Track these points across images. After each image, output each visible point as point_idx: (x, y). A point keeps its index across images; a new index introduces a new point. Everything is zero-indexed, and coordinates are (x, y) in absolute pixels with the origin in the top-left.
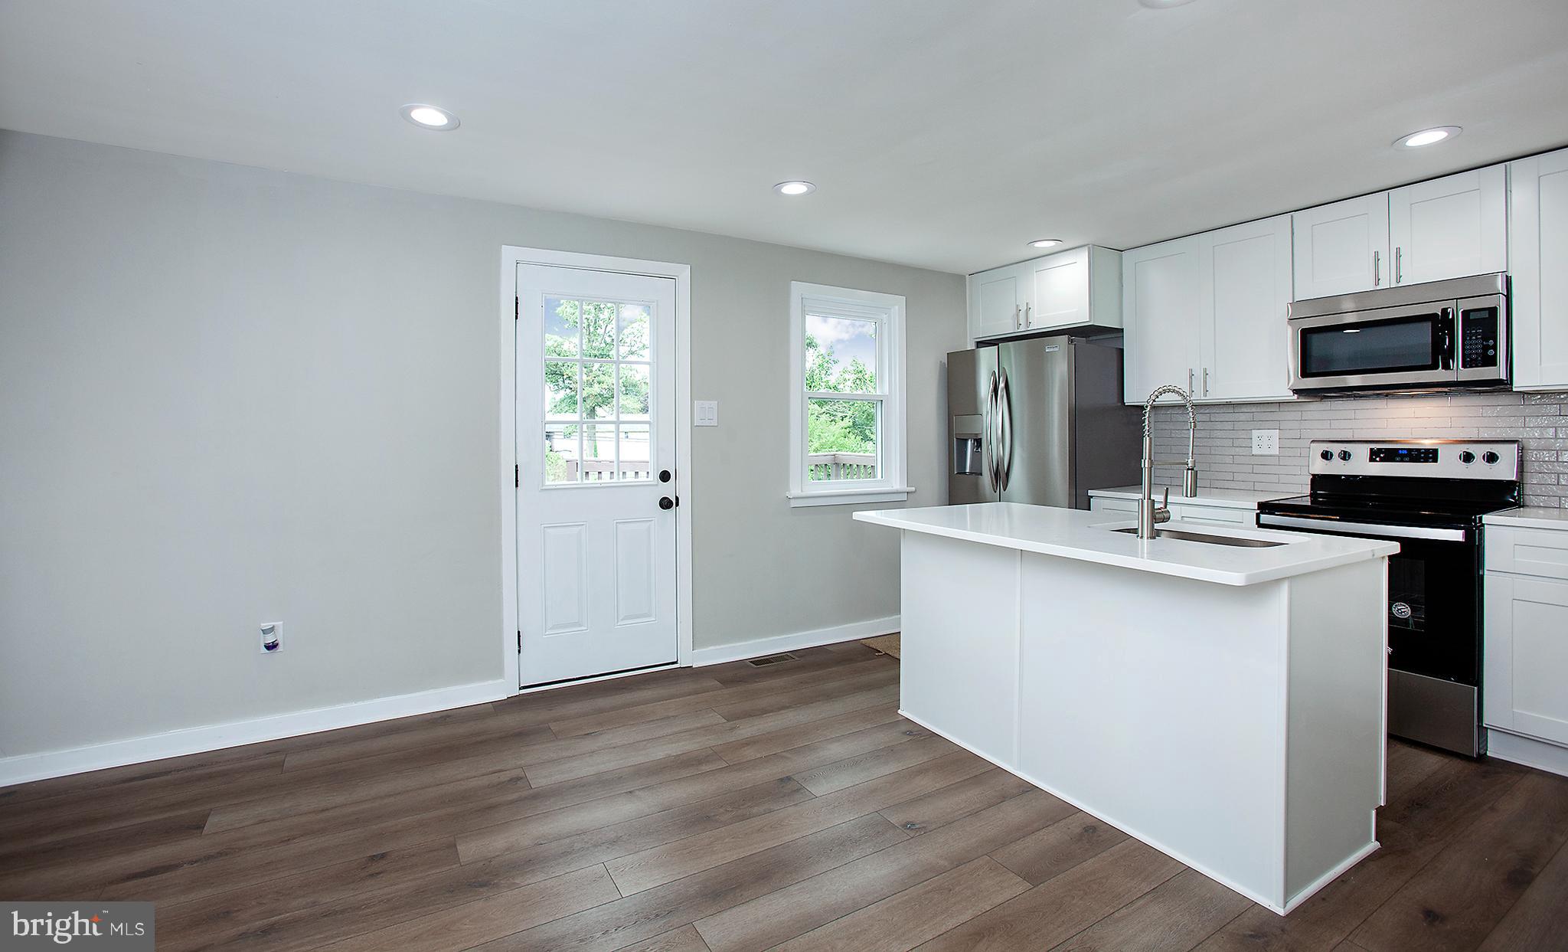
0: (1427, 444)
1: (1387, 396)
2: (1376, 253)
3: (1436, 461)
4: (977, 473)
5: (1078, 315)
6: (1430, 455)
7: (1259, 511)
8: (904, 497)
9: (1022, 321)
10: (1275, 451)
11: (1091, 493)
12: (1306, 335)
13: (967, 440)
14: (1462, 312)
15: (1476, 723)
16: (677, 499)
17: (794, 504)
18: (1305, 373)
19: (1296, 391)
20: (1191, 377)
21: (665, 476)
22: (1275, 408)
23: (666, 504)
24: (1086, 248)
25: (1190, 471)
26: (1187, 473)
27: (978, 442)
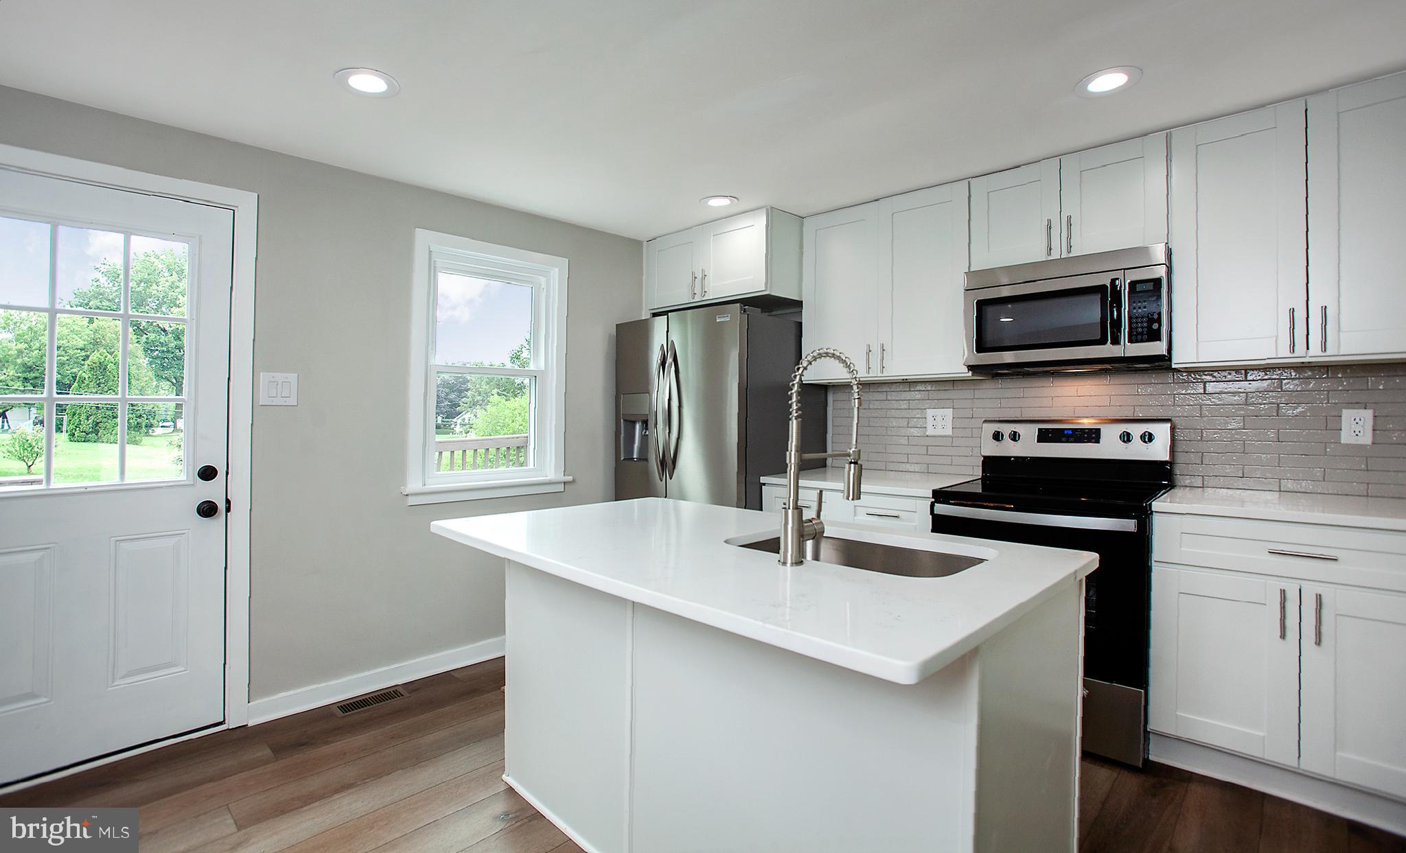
0: (1087, 423)
1: (1053, 374)
2: (1049, 221)
3: (1098, 442)
4: (644, 458)
5: (753, 282)
6: (1092, 436)
7: (933, 500)
8: (561, 488)
9: (698, 290)
10: (949, 432)
11: (763, 479)
12: (981, 304)
13: (634, 423)
14: (1129, 283)
15: (1142, 728)
16: (228, 502)
17: (412, 501)
18: (981, 347)
19: (971, 368)
20: (868, 354)
21: (208, 473)
22: (949, 386)
23: (207, 510)
24: (765, 209)
25: (852, 465)
26: (850, 468)
27: (645, 423)
